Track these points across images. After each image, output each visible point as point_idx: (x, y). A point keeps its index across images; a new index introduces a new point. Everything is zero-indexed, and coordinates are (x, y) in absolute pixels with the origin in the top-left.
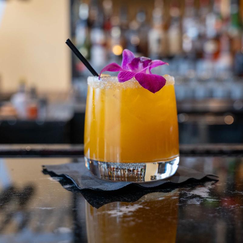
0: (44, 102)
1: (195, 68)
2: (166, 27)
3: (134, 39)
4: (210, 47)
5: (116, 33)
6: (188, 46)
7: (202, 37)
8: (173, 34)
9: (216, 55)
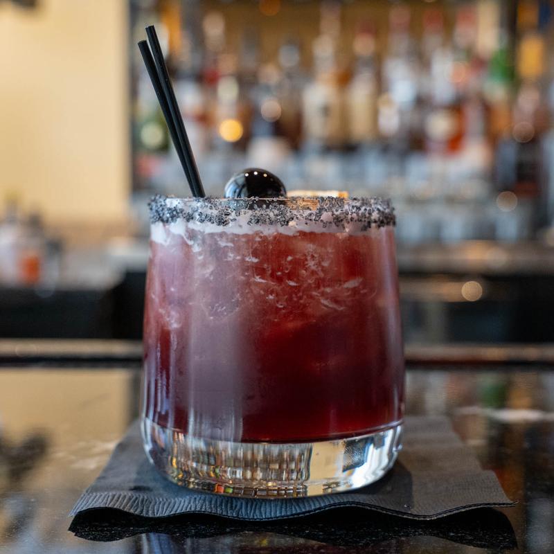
0: (56, 247)
1: (403, 173)
2: (345, 79)
3: (270, 106)
4: (440, 126)
5: (228, 92)
6: (390, 121)
7: (422, 103)
8: (360, 93)
9: (455, 143)
